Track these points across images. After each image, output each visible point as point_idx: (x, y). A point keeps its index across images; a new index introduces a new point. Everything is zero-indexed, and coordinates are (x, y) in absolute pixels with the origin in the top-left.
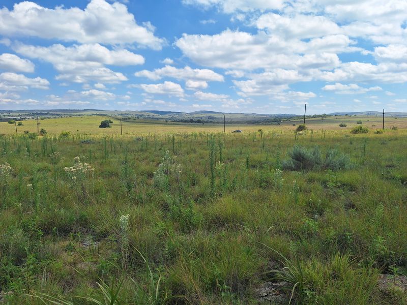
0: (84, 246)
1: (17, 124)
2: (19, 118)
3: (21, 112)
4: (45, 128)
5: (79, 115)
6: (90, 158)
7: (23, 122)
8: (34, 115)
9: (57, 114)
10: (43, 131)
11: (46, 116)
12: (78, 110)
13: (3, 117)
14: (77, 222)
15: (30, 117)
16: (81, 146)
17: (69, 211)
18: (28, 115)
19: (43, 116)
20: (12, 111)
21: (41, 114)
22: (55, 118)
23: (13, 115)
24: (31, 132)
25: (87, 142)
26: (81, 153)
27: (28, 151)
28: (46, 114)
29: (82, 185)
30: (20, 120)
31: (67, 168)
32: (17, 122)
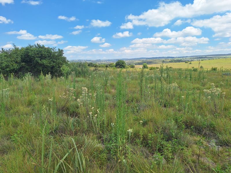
0: (210, 145)
1: (189, 63)
2: (190, 60)
3: (192, 57)
4: (203, 66)
5: (225, 58)
6: (227, 85)
7: (192, 62)
8: (198, 58)
9: (211, 57)
10: (201, 67)
11: (204, 59)
12: (225, 54)
13: (183, 60)
14: (208, 127)
15: (196, 60)
16: (223, 77)
17: (204, 118)
18: (195, 58)
19: (203, 59)
20: (187, 57)
21: (202, 58)
22: (210, 59)
23: (188, 59)
24: (195, 68)
25: (227, 75)
26: (221, 81)
27: (191, 77)
28: (204, 58)
29: (215, 103)
30: (190, 61)
31: (205, 90)
32: (189, 62)
